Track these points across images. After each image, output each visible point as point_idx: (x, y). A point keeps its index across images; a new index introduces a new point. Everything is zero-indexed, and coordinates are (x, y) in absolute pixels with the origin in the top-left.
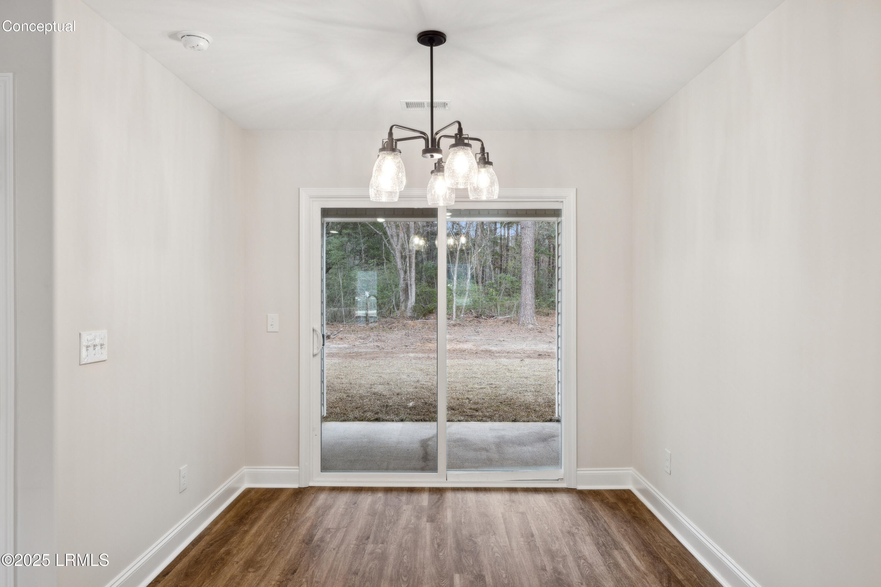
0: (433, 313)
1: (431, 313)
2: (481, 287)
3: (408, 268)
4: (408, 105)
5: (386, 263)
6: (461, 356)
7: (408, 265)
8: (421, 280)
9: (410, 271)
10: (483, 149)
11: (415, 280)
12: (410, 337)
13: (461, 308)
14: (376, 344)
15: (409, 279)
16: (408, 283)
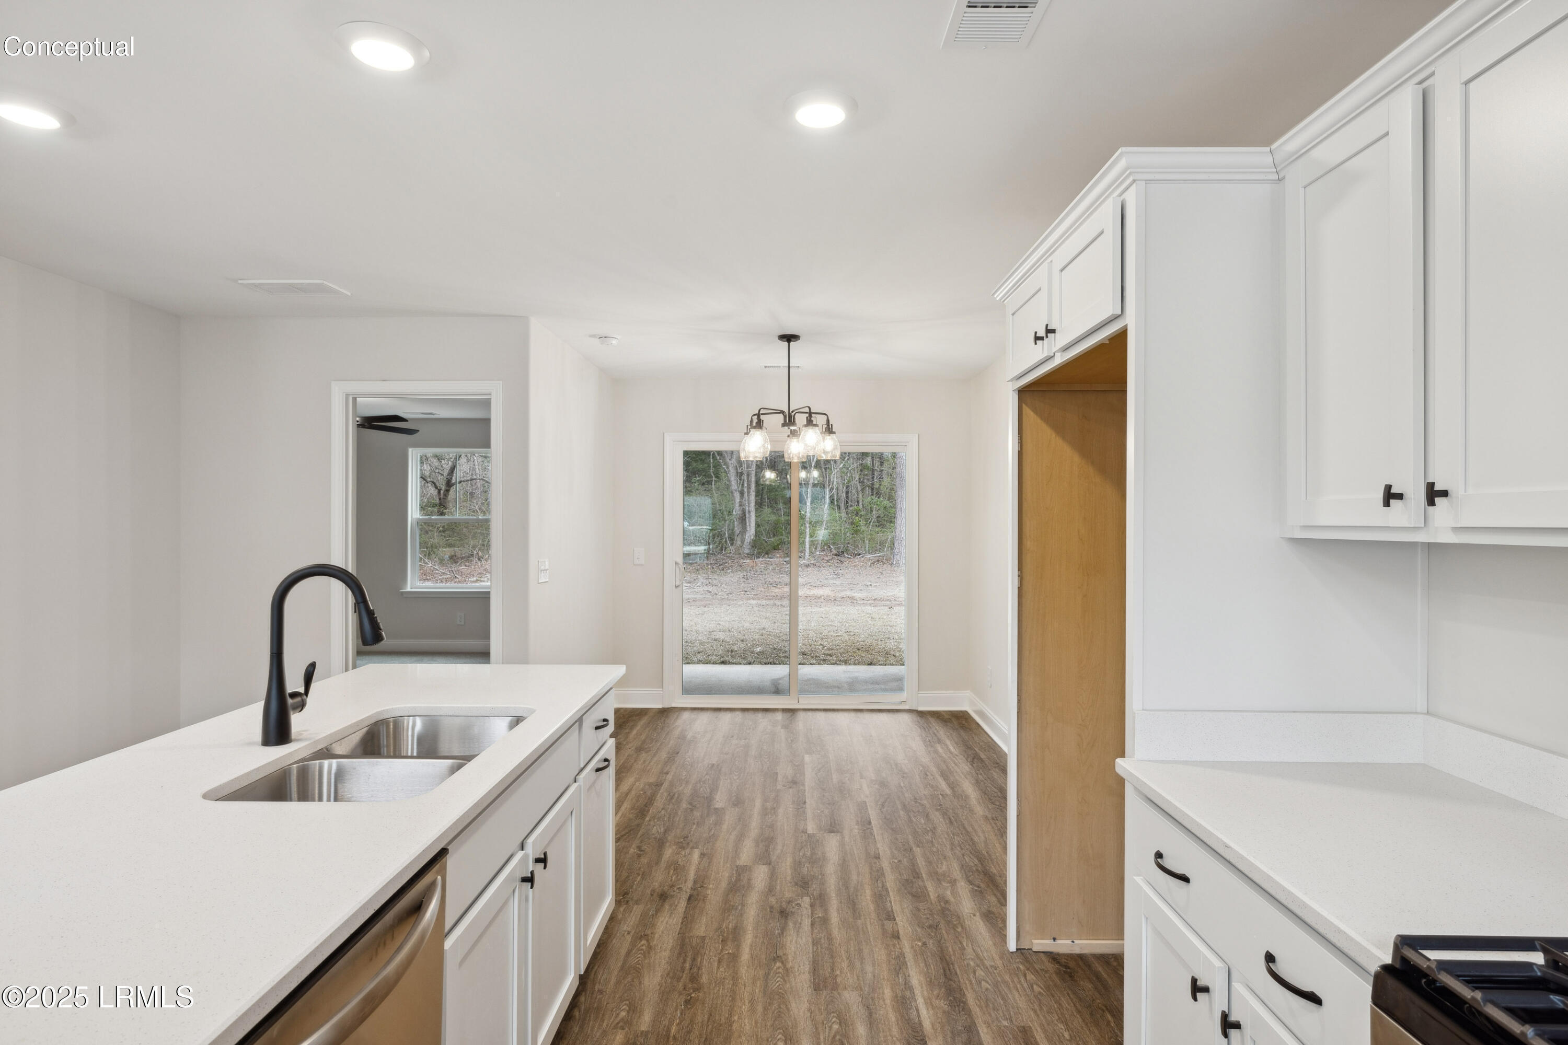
0: (779, 549)
1: (776, 549)
2: (843, 515)
3: (746, 490)
4: (765, 367)
5: (715, 481)
6: (815, 603)
7: (746, 485)
8: (761, 504)
9: (749, 492)
10: (828, 421)
11: (755, 506)
12: (750, 581)
13: (816, 543)
14: (706, 588)
15: (747, 504)
16: (745, 509)
